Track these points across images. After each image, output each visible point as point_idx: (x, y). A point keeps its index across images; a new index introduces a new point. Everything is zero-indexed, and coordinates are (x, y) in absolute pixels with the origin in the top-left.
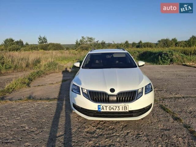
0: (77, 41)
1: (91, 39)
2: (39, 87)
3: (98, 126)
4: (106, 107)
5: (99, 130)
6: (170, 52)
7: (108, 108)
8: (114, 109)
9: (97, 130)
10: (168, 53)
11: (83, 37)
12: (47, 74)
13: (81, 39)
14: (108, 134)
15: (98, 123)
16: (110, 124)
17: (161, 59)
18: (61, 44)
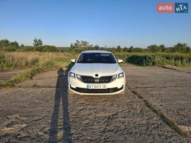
0: (72, 44)
1: (85, 43)
2: (40, 80)
4: (92, 86)
6: (153, 56)
8: (97, 87)
9: (86, 102)
10: (151, 57)
11: (77, 41)
12: (45, 71)
13: (76, 42)
17: (145, 62)
18: (56, 47)
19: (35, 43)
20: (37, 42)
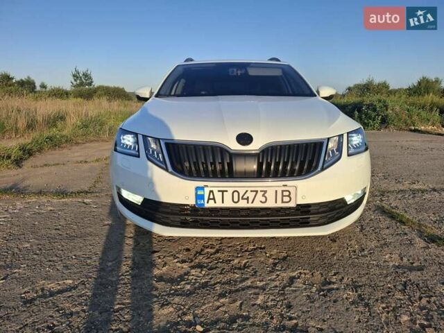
3: (197, 261)
4: (223, 192)
5: (199, 270)
6: (379, 102)
7: (228, 196)
8: (248, 199)
9: (193, 272)
10: (375, 103)
14: (228, 283)
15: (197, 252)
16: (236, 255)
19: (75, 80)
20: (81, 80)
